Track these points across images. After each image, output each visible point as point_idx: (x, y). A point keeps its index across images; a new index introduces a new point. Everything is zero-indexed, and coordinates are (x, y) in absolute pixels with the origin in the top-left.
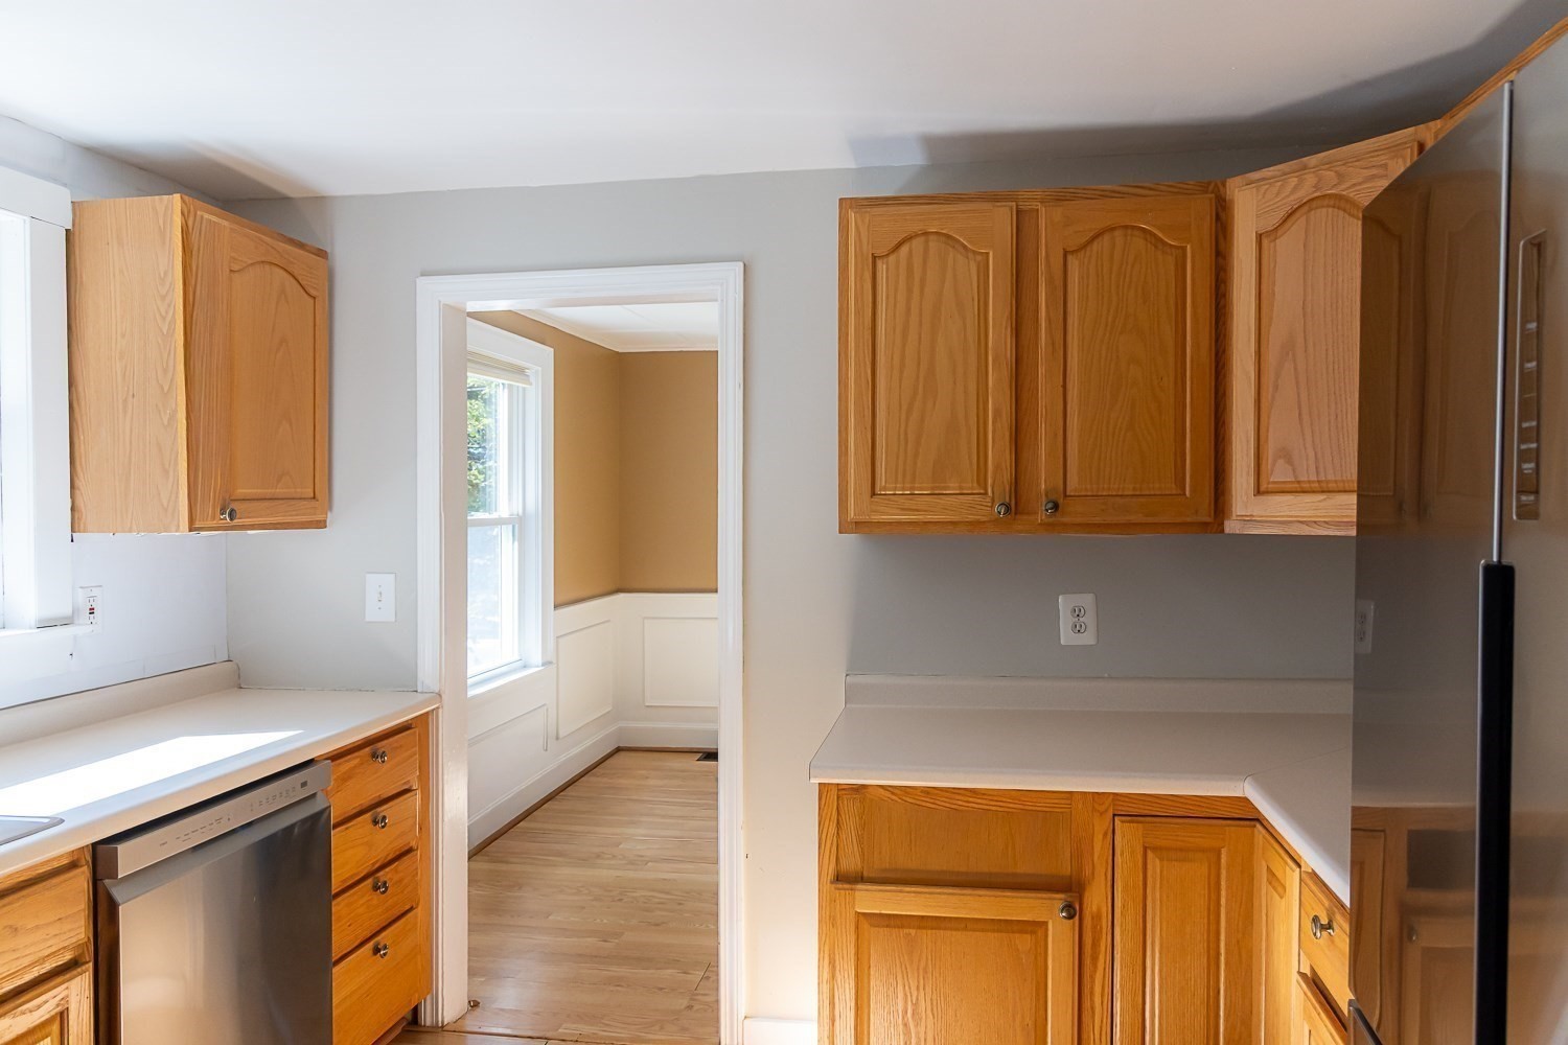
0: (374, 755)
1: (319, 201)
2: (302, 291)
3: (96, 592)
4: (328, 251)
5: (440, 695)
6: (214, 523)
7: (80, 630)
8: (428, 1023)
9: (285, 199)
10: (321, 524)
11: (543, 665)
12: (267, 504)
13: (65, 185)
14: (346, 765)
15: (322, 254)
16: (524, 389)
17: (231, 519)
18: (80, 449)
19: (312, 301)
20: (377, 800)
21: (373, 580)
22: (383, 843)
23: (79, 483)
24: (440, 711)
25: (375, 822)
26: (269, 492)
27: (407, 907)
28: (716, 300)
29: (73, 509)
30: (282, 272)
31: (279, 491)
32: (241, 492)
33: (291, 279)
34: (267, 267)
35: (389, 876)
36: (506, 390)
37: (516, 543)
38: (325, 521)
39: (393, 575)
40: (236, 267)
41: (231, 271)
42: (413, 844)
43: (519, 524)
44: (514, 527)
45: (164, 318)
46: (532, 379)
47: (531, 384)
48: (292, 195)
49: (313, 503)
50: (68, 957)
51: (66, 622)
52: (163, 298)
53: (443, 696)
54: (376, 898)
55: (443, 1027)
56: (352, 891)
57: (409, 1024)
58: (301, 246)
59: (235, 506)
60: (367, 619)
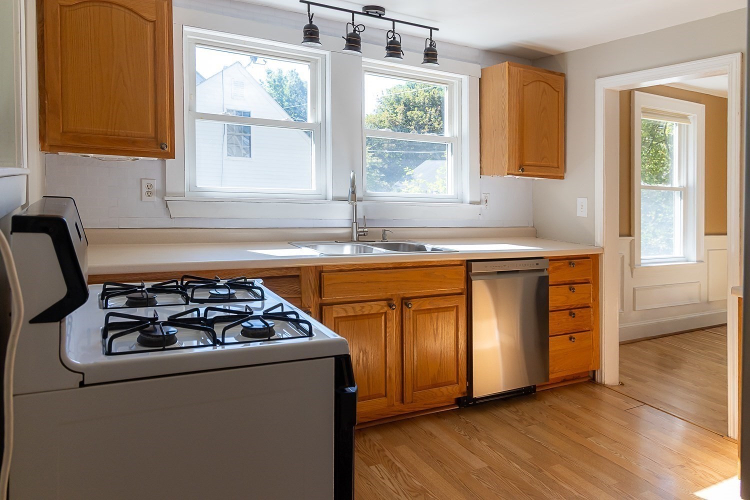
0: (570, 263)
1: (562, 55)
2: (553, 90)
3: (488, 195)
4: (565, 73)
5: (603, 249)
6: (516, 173)
7: (482, 206)
8: (599, 381)
9: (552, 56)
10: (562, 178)
11: (697, 262)
12: (538, 168)
13: (480, 64)
14: (557, 264)
15: (563, 75)
16: (687, 126)
17: (523, 172)
18: (483, 148)
19: (557, 93)
20: (572, 282)
21: (579, 200)
22: (574, 299)
23: (482, 159)
24: (603, 255)
25: (570, 290)
26: (538, 163)
27: (587, 329)
28: (727, 74)
29: (481, 167)
30: (544, 84)
31: (543, 163)
32: (527, 163)
33: (549, 86)
34: (538, 83)
35: (577, 313)
36: (677, 127)
37: (682, 200)
38: (563, 177)
39: (586, 199)
40: (525, 84)
41: (524, 85)
42: (590, 305)
43: (684, 192)
44: (681, 192)
45: (503, 104)
46: (691, 120)
47: (690, 123)
48: (553, 54)
49: (558, 169)
50: (460, 291)
51: (479, 203)
52: (503, 97)
53: (605, 249)
54: (570, 319)
55: (604, 385)
56: (560, 312)
57: (592, 379)
58: (554, 73)
59: (524, 167)
60: (578, 216)
